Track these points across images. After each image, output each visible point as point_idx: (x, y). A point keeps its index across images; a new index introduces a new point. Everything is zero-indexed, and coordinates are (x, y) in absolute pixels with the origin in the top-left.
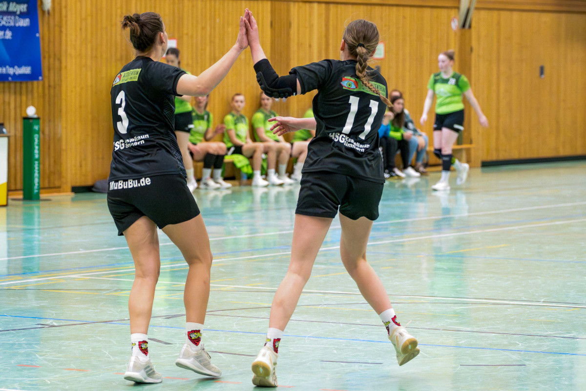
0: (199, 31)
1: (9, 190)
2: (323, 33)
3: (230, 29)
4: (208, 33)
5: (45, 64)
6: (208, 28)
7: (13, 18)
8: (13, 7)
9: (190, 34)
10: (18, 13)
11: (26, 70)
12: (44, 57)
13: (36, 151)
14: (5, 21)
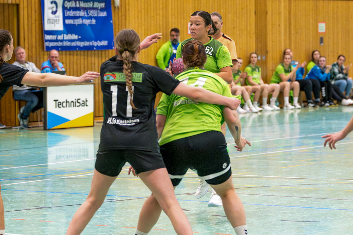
1: (95, 117)
2: (288, 18)
3: (230, 16)
7: (96, 11)
8: (96, 5)
10: (100, 8)
11: (105, 43)
14: (91, 13)
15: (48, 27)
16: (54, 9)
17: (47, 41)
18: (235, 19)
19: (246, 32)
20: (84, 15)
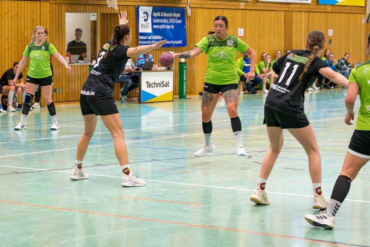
0: (254, 24)
1: (173, 94)
2: (307, 25)
3: (266, 24)
4: (257, 25)
5: (188, 40)
6: (257, 23)
7: (175, 19)
8: (175, 15)
9: (249, 26)
10: (177, 17)
11: (180, 42)
12: (188, 37)
13: (185, 77)
14: (171, 21)
15: (141, 30)
16: (146, 18)
17: (140, 40)
18: (270, 26)
19: (277, 35)
20: (166, 22)
